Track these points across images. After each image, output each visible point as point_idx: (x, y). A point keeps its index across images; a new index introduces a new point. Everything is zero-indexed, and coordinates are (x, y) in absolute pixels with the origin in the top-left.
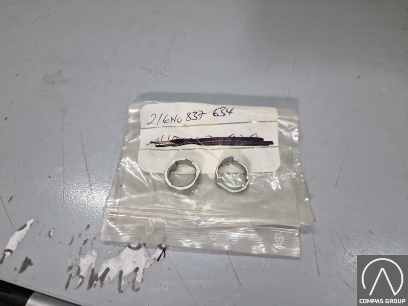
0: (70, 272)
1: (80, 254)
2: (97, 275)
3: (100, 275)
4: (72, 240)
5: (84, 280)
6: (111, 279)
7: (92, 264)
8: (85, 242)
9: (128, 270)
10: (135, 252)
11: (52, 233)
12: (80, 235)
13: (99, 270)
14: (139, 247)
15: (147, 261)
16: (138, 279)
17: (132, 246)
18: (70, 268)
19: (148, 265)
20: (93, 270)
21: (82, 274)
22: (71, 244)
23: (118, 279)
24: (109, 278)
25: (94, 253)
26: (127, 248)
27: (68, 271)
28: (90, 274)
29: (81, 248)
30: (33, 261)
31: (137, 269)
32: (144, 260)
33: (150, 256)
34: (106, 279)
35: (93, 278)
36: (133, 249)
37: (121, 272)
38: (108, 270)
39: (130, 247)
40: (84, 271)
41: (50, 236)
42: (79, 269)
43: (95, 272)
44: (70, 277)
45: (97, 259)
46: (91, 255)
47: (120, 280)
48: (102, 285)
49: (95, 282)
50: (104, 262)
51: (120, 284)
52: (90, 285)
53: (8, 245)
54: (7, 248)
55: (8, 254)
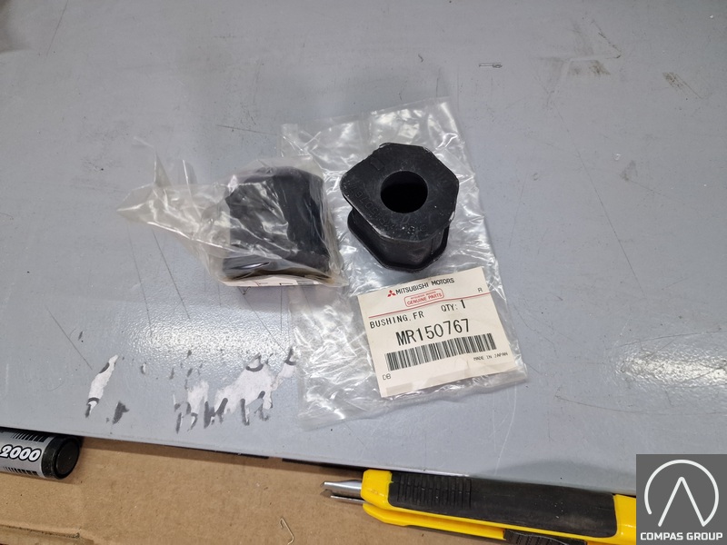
0: (178, 411)
1: (186, 388)
2: (213, 409)
3: (217, 408)
4: (173, 373)
5: (198, 417)
6: (232, 411)
7: (203, 398)
8: (190, 372)
9: (251, 397)
10: (256, 373)
11: (144, 368)
12: (181, 365)
13: (214, 403)
14: (259, 368)
15: (273, 382)
16: (267, 406)
17: (252, 368)
18: (177, 406)
19: (276, 386)
20: (207, 404)
21: (193, 411)
22: (171, 377)
23: (240, 409)
24: (229, 410)
25: (205, 384)
26: (245, 370)
27: (175, 411)
28: (204, 409)
29: (186, 381)
30: (127, 407)
31: (262, 394)
32: (269, 380)
33: (276, 376)
34: (225, 412)
35: (209, 413)
36: (254, 370)
37: (243, 401)
38: (225, 401)
39: (248, 368)
40: (196, 407)
41: (142, 372)
42: (189, 405)
43: (210, 406)
45: (209, 390)
46: (200, 386)
47: (243, 410)
48: (221, 420)
49: (212, 418)
50: (219, 391)
51: (244, 415)
52: (207, 422)
53: (90, 393)
54: (91, 397)
55: (93, 404)
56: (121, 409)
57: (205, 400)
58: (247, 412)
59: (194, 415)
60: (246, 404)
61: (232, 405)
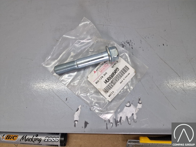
2: (118, 120)
5: (113, 124)
6: (124, 121)
9: (129, 116)
10: (129, 107)
11: (91, 109)
16: (135, 118)
19: (137, 111)
26: (125, 107)
27: (105, 122)
30: (88, 122)
31: (133, 114)
32: (134, 109)
35: (116, 122)
38: (121, 118)
40: (112, 120)
42: (109, 121)
44: (107, 124)
47: (128, 120)
48: (121, 124)
49: (118, 124)
50: (118, 115)
51: (128, 122)
52: (116, 125)
53: (74, 119)
54: (75, 120)
55: (76, 122)
56: (86, 123)
57: (114, 118)
58: (129, 120)
59: (111, 123)
60: (128, 118)
61: (124, 119)
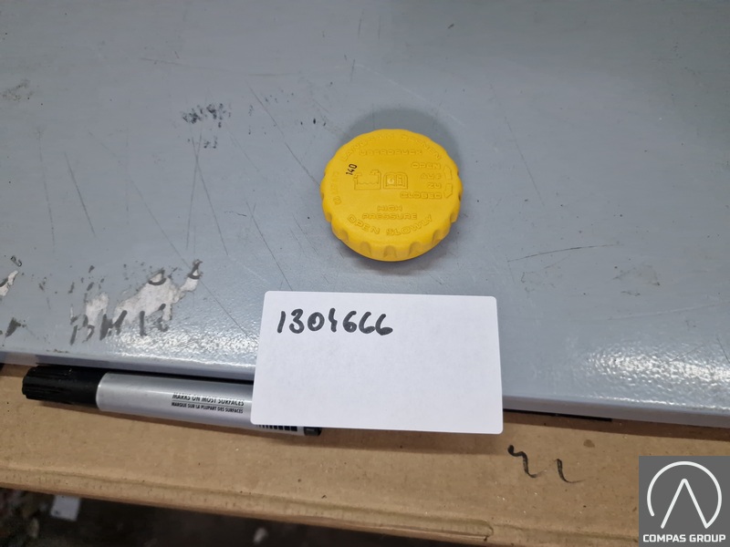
0: (76, 323)
1: (85, 302)
2: (111, 320)
3: (115, 320)
4: (73, 287)
5: (95, 329)
6: (131, 322)
7: (102, 310)
8: (90, 286)
9: (151, 309)
10: (159, 287)
12: (82, 280)
13: (113, 315)
14: (162, 282)
15: (175, 295)
16: (166, 318)
17: (154, 281)
18: (74, 319)
19: (177, 299)
20: (105, 316)
21: (90, 323)
22: (71, 292)
23: (139, 321)
24: (127, 322)
25: (104, 297)
26: (148, 284)
27: (71, 324)
28: (101, 321)
29: (86, 295)
30: (20, 323)
31: (163, 307)
32: (171, 294)
33: (179, 289)
34: (124, 323)
36: (155, 284)
37: (142, 314)
38: (124, 313)
39: (151, 283)
40: (93, 319)
41: (41, 287)
42: (86, 320)
43: (109, 318)
44: (76, 328)
45: (109, 304)
46: (100, 300)
47: (142, 322)
48: (119, 332)
49: (110, 330)
50: (118, 304)
51: (143, 327)
52: (103, 334)
56: (14, 325)
57: (104, 313)
58: (146, 324)
59: (90, 327)
60: (146, 314)
61: (131, 317)
